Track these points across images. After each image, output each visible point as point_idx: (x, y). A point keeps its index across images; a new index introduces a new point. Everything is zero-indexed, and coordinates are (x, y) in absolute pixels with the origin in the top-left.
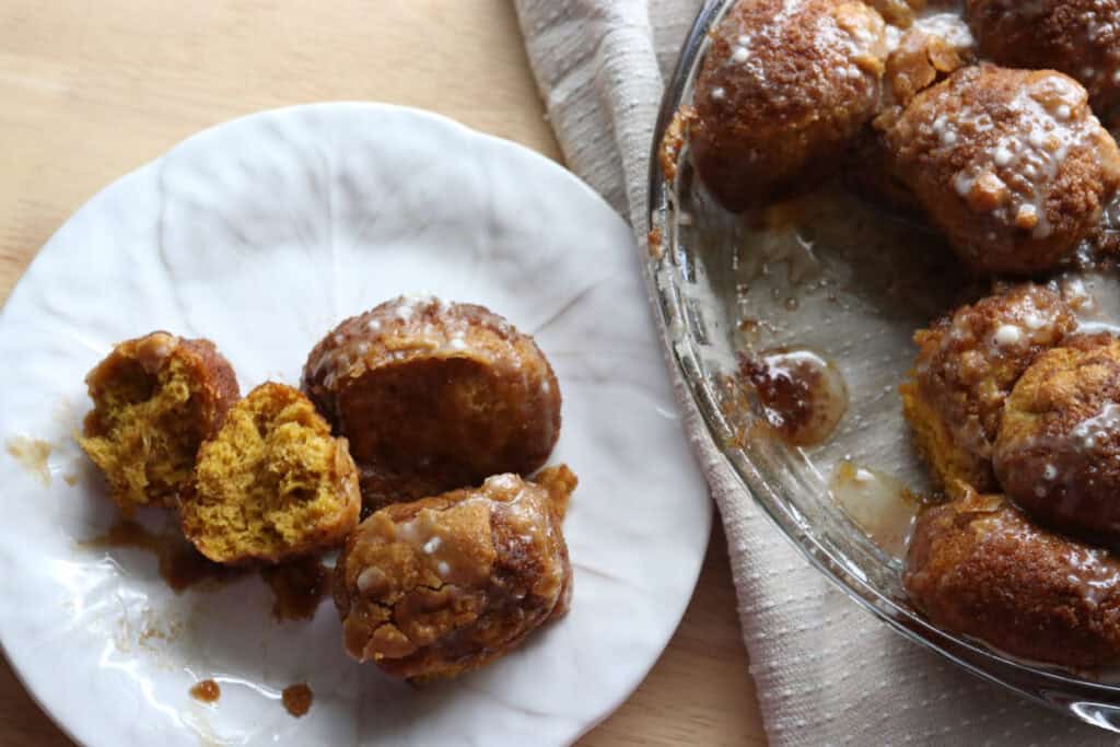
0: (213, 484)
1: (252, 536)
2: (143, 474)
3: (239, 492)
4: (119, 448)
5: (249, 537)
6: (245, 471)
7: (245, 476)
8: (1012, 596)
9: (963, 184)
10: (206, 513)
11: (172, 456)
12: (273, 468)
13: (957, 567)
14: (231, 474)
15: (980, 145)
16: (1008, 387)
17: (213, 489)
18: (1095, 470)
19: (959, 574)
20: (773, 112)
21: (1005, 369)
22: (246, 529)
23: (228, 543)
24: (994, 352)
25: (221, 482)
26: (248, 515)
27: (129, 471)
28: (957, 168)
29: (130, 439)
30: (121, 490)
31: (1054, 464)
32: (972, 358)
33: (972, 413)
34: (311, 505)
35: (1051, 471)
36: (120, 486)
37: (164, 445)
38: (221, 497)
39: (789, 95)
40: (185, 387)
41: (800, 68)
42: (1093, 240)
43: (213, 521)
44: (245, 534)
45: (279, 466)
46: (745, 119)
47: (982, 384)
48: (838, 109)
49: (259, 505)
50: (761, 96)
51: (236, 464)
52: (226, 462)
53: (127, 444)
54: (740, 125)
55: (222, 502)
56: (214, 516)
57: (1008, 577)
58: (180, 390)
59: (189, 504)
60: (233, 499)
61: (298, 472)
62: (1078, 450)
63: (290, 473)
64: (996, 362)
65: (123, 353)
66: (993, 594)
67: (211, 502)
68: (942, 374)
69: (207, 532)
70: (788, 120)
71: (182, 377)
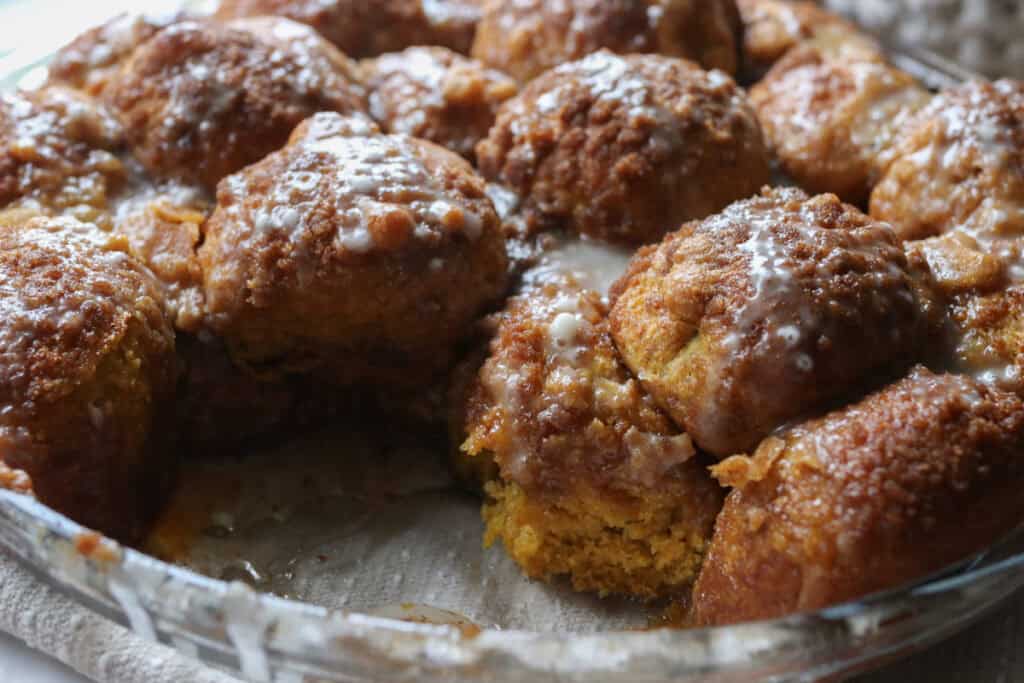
8: (924, 467)
9: (355, 238)
13: (839, 510)
15: (329, 194)
16: (624, 372)
18: (821, 291)
19: (851, 511)
20: (72, 338)
21: (601, 360)
24: (573, 352)
28: (332, 233)
31: (783, 323)
32: (562, 378)
33: (624, 430)
35: (790, 332)
39: (74, 306)
41: (56, 276)
42: (512, 234)
46: (49, 371)
47: (598, 392)
48: (140, 300)
50: (44, 332)
54: (47, 384)
57: (896, 455)
62: (783, 289)
64: (584, 360)
66: (908, 485)
68: (550, 429)
70: (99, 336)
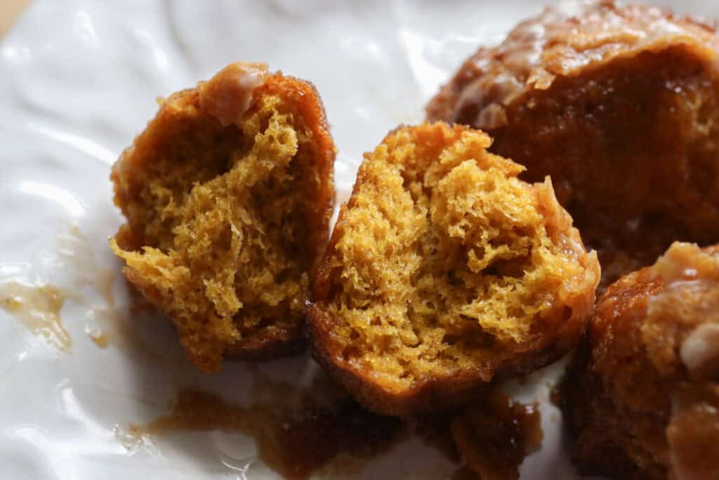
0: (365, 271)
1: (434, 350)
2: (231, 290)
3: (404, 281)
4: (192, 250)
5: (427, 353)
6: (404, 250)
7: (407, 257)
10: (362, 319)
11: (272, 259)
12: (457, 231)
14: (388, 253)
17: (365, 280)
22: (420, 342)
23: (403, 363)
25: (376, 266)
26: (420, 320)
27: (212, 287)
29: (211, 231)
30: (198, 325)
34: (531, 276)
36: (196, 317)
37: (259, 241)
38: (378, 292)
40: (291, 132)
43: (377, 330)
44: (422, 348)
45: (465, 228)
49: (430, 305)
51: (391, 238)
52: (378, 235)
53: (206, 241)
55: (381, 299)
56: (377, 322)
58: (283, 138)
59: (332, 308)
60: (398, 294)
61: (496, 233)
63: (485, 235)
65: (177, 107)
67: (366, 302)
69: (370, 349)
71: (284, 118)
